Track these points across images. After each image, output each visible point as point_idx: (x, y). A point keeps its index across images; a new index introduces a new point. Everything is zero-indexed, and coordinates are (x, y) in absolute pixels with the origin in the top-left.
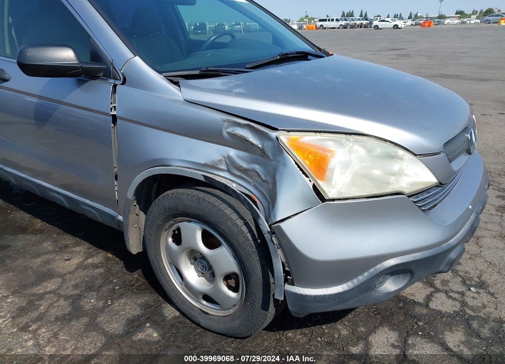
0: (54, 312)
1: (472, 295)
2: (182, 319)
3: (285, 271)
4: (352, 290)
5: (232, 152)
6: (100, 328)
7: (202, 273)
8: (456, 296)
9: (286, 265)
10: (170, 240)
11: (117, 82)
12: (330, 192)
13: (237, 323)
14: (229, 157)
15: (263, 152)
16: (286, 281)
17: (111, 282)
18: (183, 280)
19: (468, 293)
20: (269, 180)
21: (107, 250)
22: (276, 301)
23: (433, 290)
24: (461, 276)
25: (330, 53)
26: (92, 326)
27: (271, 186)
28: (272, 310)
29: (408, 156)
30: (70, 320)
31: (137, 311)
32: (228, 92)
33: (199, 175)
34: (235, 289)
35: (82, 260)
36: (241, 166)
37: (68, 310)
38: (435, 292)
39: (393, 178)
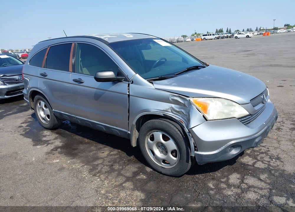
0: (104, 170)
1: (273, 162)
2: (154, 171)
3: (194, 146)
4: (219, 152)
5: (173, 106)
6: (123, 175)
7: (162, 152)
8: (266, 162)
9: (195, 144)
10: (149, 139)
11: (129, 83)
12: (209, 117)
13: (177, 169)
14: (172, 107)
15: (184, 105)
16: (195, 150)
17: (123, 160)
18: (154, 156)
19: (271, 161)
20: (187, 114)
21: (118, 149)
22: (192, 157)
23: (256, 160)
24: (269, 156)
25: (208, 64)
26: (119, 174)
27: (188, 116)
28: (190, 162)
29: (237, 105)
30: (111, 173)
31: (136, 170)
32: (170, 85)
33: (161, 114)
34: (176, 157)
35: (108, 152)
36: (176, 110)
37: (109, 169)
38: (257, 161)
39: (231, 113)
